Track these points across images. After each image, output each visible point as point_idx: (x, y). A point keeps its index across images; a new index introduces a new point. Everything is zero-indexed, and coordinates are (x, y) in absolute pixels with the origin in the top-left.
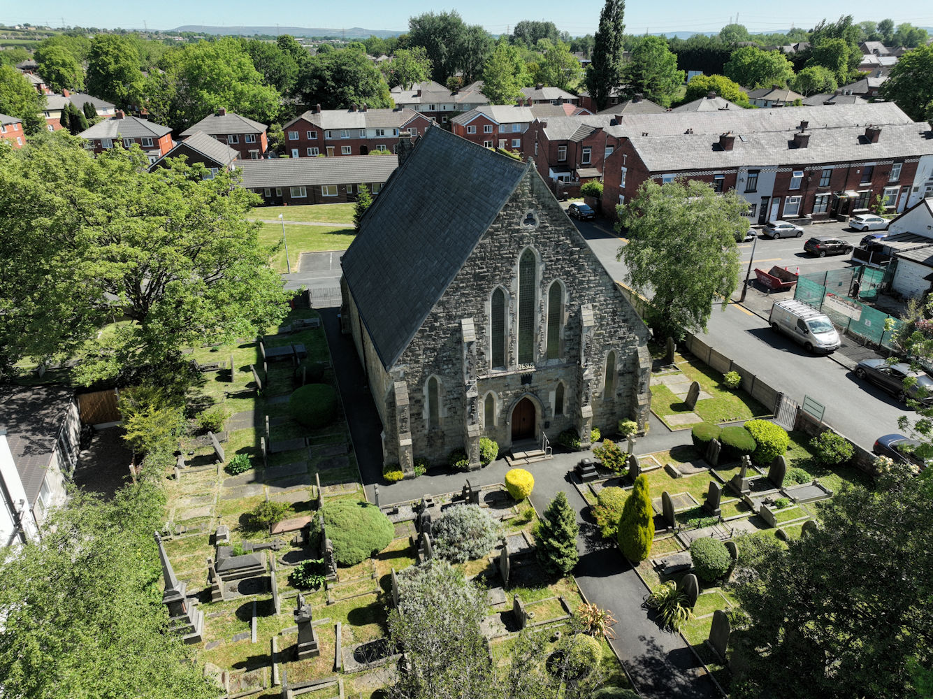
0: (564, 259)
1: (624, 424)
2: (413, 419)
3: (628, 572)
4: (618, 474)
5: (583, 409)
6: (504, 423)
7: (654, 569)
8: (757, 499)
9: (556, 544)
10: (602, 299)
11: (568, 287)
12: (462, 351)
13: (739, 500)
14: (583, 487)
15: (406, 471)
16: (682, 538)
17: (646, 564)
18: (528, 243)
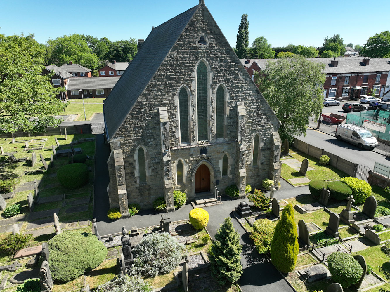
0: (226, 70)
1: (266, 182)
2: (128, 177)
3: (280, 281)
4: (265, 212)
5: (240, 171)
6: (189, 179)
7: (300, 278)
8: (361, 225)
9: (225, 260)
10: (250, 99)
11: (228, 89)
12: (160, 130)
13: (348, 227)
14: (242, 221)
15: (123, 212)
16: (315, 253)
17: (293, 275)
18: (202, 57)
